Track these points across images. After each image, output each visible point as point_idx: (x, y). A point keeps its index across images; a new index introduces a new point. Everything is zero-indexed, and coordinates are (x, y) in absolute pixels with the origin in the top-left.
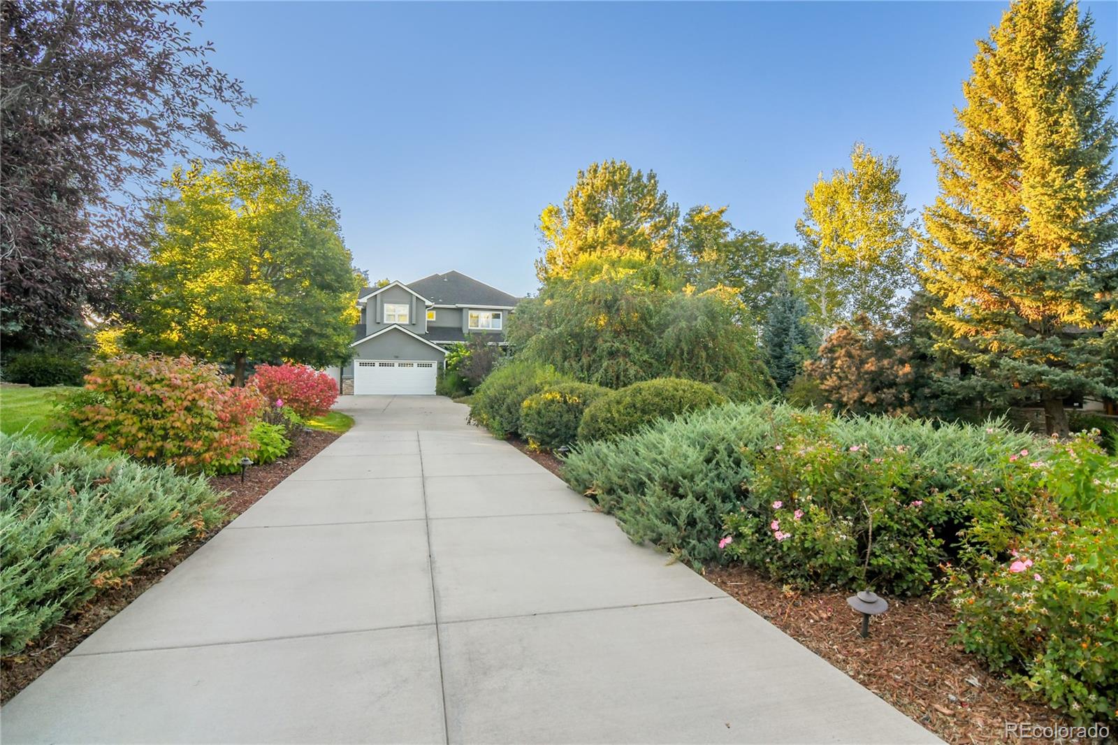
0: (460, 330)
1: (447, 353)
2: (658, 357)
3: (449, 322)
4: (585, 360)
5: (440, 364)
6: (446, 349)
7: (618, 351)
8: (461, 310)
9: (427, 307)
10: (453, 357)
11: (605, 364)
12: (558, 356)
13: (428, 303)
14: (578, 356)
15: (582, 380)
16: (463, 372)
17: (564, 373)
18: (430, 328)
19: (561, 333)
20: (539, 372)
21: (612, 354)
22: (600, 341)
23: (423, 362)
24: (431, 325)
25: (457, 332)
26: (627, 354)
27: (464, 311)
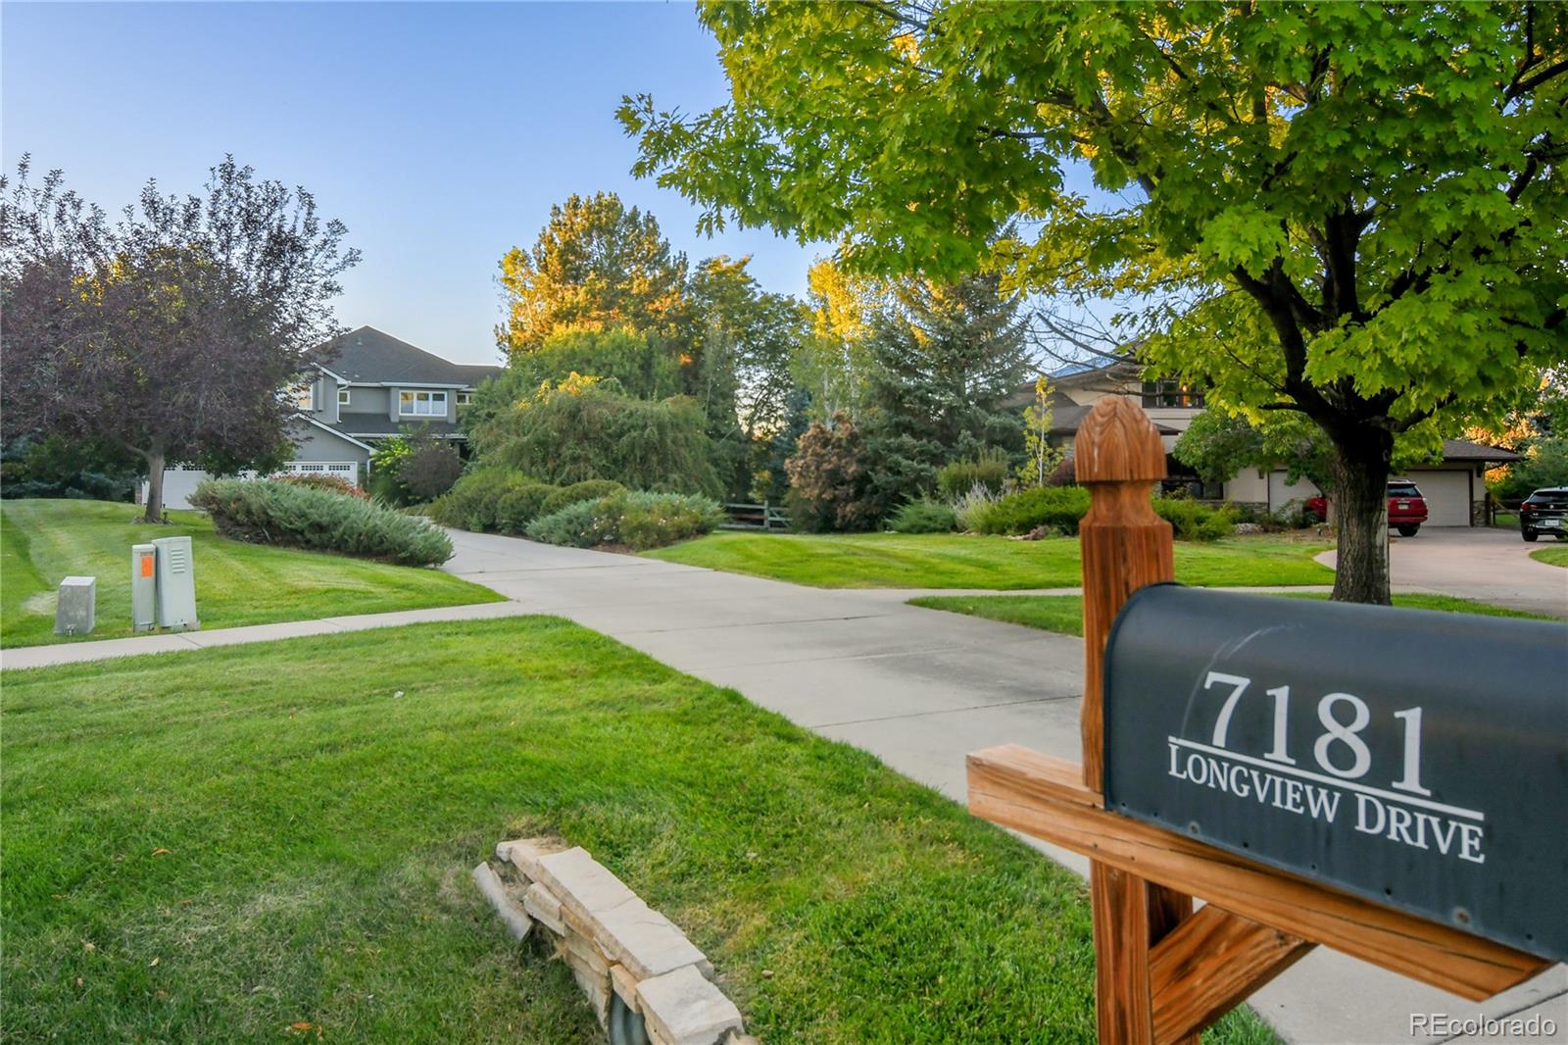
0: (386, 417)
1: (373, 451)
2: (615, 461)
3: (370, 405)
4: (550, 465)
5: (363, 465)
6: (368, 443)
7: (579, 457)
8: (388, 389)
9: (339, 386)
10: (385, 457)
11: (567, 469)
12: (526, 462)
13: (341, 381)
14: (544, 461)
15: (545, 482)
16: (398, 476)
17: (530, 475)
18: (342, 415)
19: (528, 442)
20: (510, 476)
21: (575, 459)
22: (564, 448)
23: (336, 463)
24: (345, 410)
25: (382, 421)
26: (587, 460)
27: (393, 391)
